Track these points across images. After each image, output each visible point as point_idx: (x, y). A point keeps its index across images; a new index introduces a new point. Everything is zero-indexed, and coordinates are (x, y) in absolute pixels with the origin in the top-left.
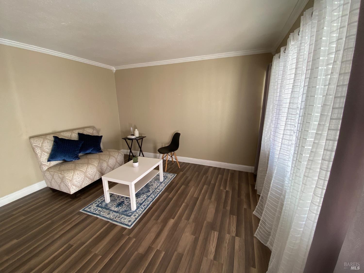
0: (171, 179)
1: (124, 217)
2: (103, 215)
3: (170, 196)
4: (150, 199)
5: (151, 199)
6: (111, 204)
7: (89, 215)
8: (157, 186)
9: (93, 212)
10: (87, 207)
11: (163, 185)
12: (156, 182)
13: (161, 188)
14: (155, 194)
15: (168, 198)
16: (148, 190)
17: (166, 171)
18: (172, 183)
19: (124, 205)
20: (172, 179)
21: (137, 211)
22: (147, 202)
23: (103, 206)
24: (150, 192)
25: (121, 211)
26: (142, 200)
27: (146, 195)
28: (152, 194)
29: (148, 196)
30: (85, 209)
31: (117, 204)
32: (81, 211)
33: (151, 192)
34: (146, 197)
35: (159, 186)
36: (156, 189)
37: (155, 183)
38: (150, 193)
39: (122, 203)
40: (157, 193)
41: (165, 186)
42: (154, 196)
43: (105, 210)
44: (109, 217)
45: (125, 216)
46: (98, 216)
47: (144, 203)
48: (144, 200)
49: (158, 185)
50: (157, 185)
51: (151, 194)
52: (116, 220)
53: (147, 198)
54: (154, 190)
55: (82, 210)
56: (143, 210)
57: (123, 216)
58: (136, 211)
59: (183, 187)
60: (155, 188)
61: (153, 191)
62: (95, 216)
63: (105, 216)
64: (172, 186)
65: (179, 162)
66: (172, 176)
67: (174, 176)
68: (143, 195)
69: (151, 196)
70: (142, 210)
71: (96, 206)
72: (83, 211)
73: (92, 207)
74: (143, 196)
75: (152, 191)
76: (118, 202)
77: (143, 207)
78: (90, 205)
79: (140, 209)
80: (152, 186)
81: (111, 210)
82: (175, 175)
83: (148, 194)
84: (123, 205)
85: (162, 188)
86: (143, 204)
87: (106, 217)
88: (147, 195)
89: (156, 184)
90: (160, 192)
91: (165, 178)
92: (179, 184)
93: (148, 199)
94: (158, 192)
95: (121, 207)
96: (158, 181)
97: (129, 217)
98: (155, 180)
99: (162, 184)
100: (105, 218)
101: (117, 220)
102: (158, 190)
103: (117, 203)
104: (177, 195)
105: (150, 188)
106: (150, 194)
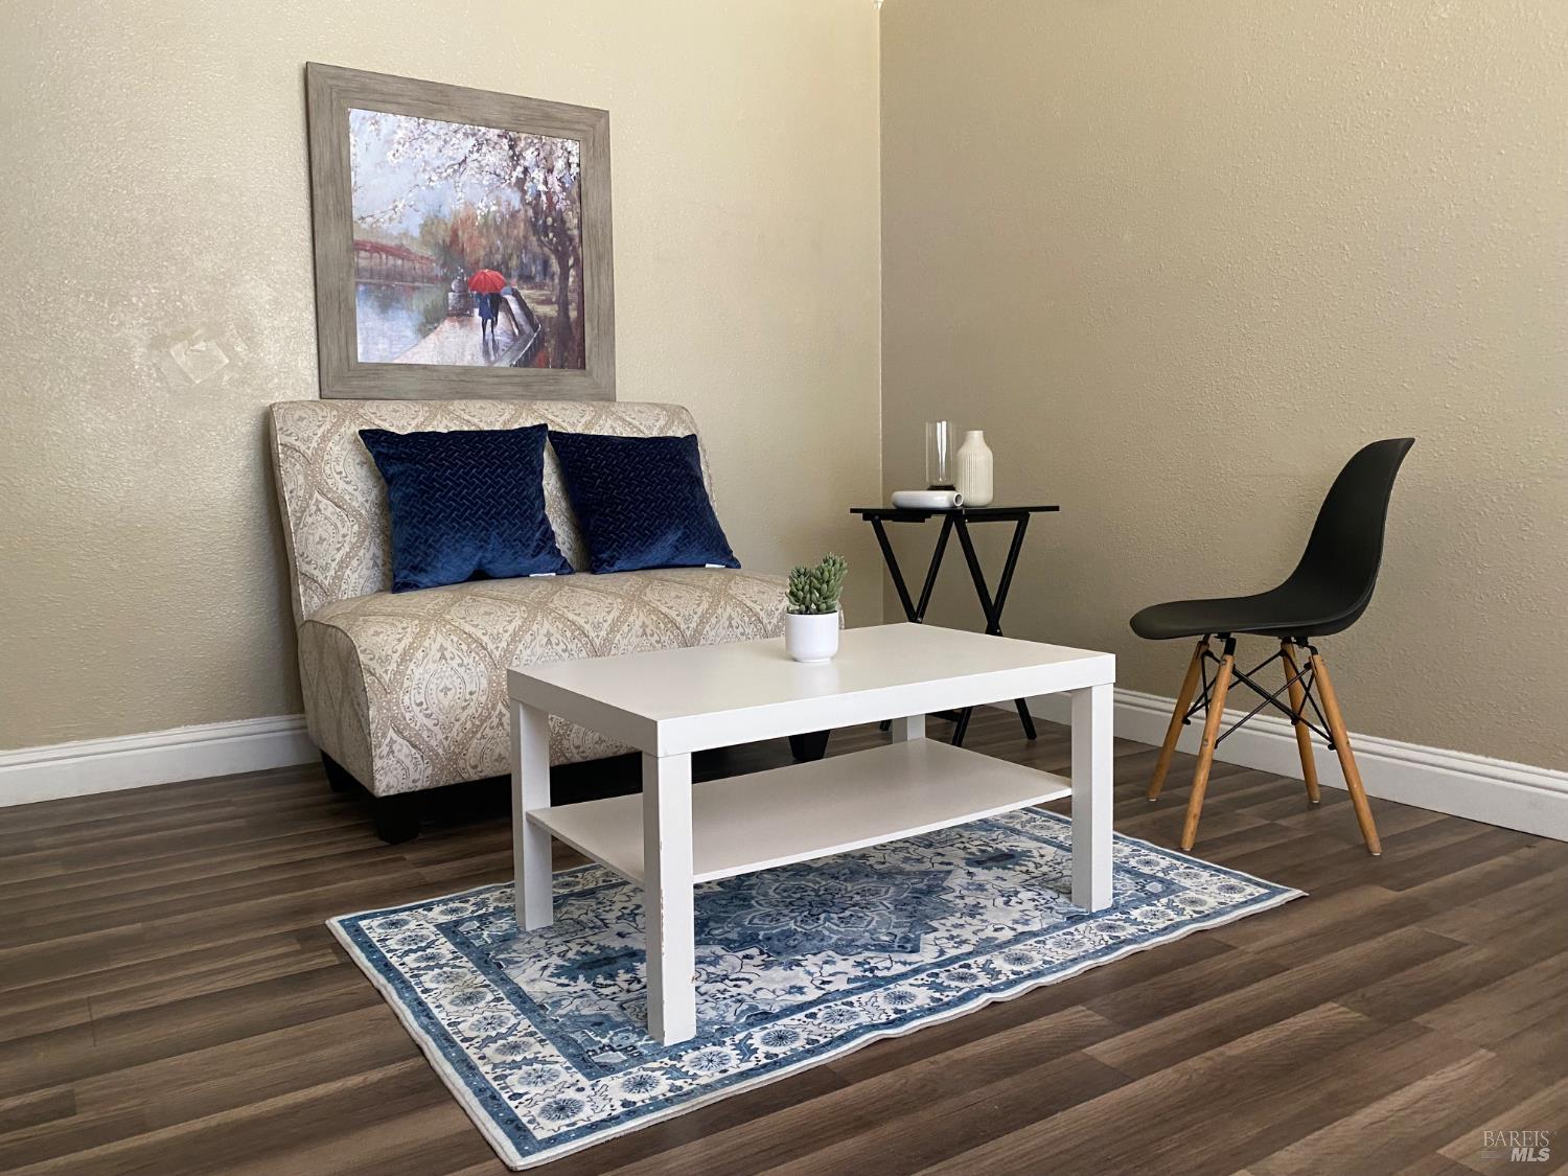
0: (1208, 917)
1: (544, 1062)
2: (426, 991)
3: (1106, 1051)
4: (874, 1007)
5: (889, 1009)
6: (539, 943)
7: (352, 964)
8: (1020, 928)
9: (388, 955)
10: (383, 914)
11: (1089, 936)
12: (1025, 895)
13: (1052, 950)
14: (953, 984)
15: (1077, 1056)
16: (907, 939)
17: (1188, 845)
18: (1201, 946)
19: (623, 976)
20: (1218, 913)
21: (689, 1056)
22: (829, 1018)
23: (479, 937)
24: (915, 950)
25: (563, 1012)
26: (800, 990)
27: (859, 964)
28: (924, 975)
29: (873, 983)
30: (363, 924)
31: (585, 953)
32: (334, 923)
33: (928, 955)
34: (849, 981)
35: (1034, 934)
36: (986, 946)
37: (1007, 903)
38: (905, 963)
39: (624, 962)
40: (984, 980)
41: (1109, 949)
42: (923, 997)
43: (470, 965)
44: (445, 1023)
45: (562, 1059)
46: (390, 992)
47: (801, 1015)
48: (812, 994)
49: (1035, 926)
50: (1026, 923)
51: (916, 971)
52: (474, 1058)
53: (849, 993)
54: (966, 948)
55: (340, 922)
56: (745, 1066)
57: (550, 1050)
58: (675, 1052)
59: (1330, 1014)
60: (988, 940)
61: (951, 953)
62: (379, 980)
63: (432, 1006)
64: (1185, 975)
65: (1381, 807)
66: (1238, 898)
67: (1255, 900)
68: (838, 958)
69: (903, 987)
70: (734, 1061)
71: (438, 926)
72: (345, 927)
73: (412, 925)
74: (828, 969)
75: (942, 952)
76: (599, 947)
77: (763, 1049)
78: (410, 909)
79: (728, 1050)
80: (972, 916)
81: (505, 981)
82: (1273, 893)
83: (888, 963)
84: (612, 976)
85: (1059, 955)
86: (786, 1021)
87: (435, 1011)
88: (872, 970)
89: (1017, 916)
90: (1010, 984)
91: (1143, 888)
92: (1275, 981)
93: (853, 999)
94: (995, 974)
95: (590, 986)
96: (1049, 894)
97: (579, 1076)
98: (1028, 887)
99: (1081, 926)
100: (417, 1017)
101: (479, 1063)
102: (999, 963)
103: (590, 949)
104: (1195, 1063)
105: (935, 924)
106: (898, 969)
